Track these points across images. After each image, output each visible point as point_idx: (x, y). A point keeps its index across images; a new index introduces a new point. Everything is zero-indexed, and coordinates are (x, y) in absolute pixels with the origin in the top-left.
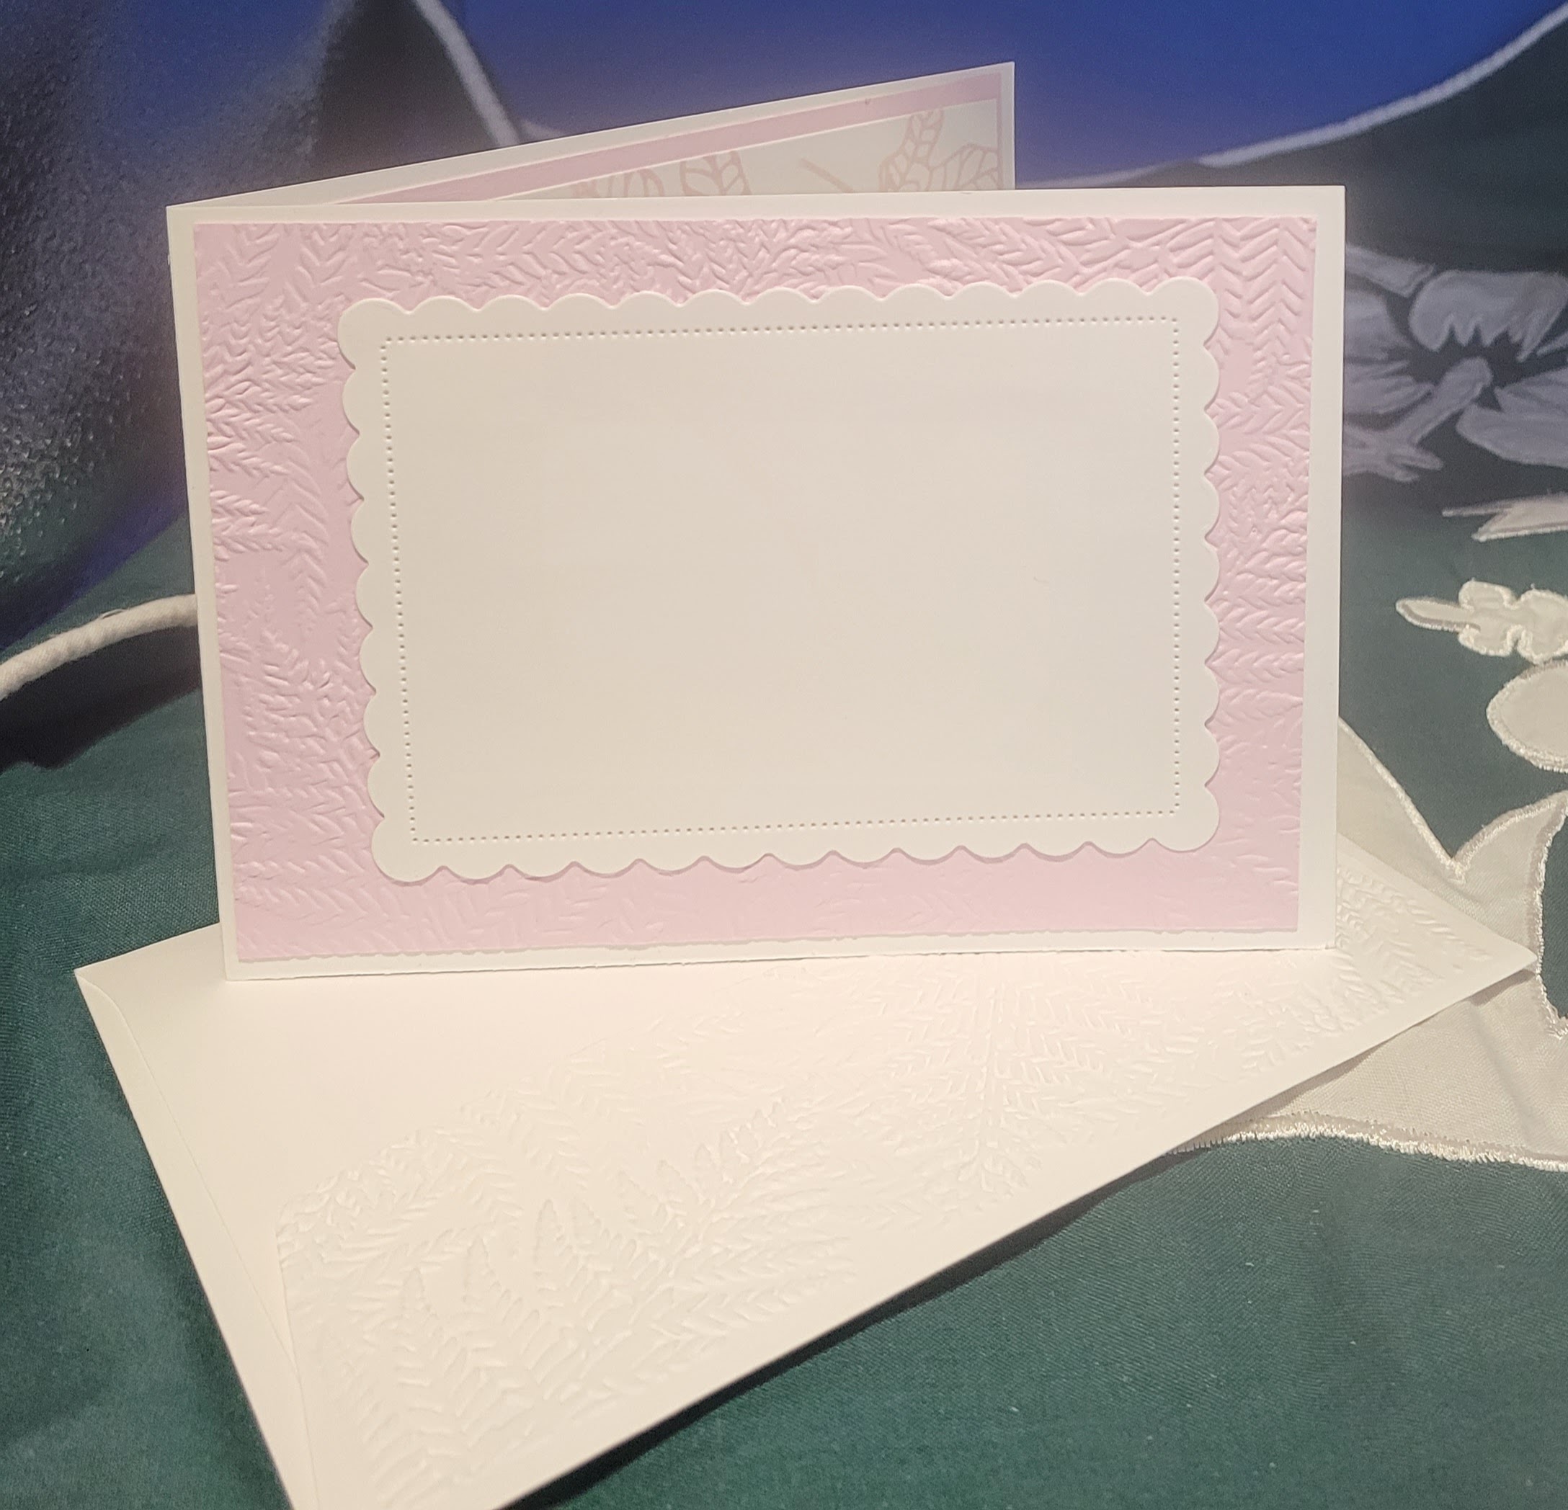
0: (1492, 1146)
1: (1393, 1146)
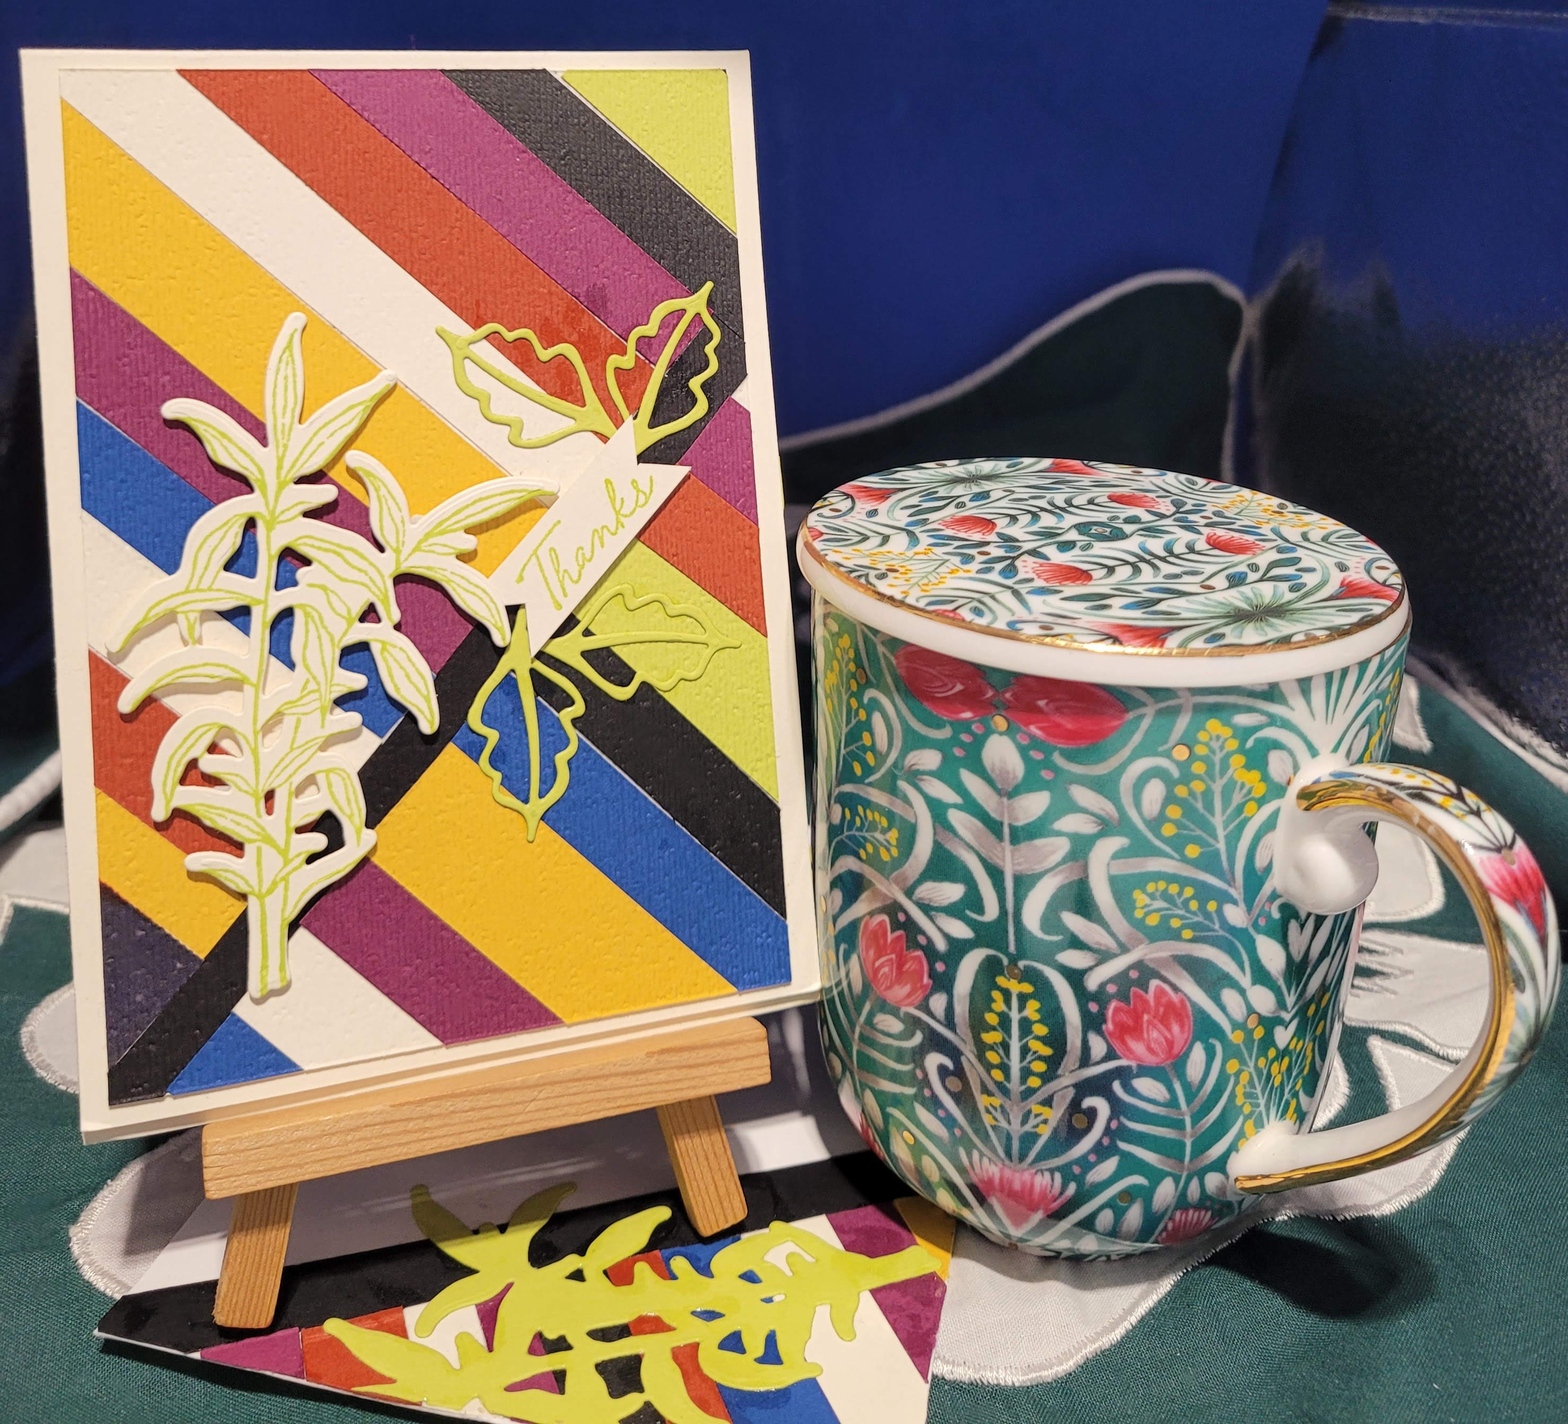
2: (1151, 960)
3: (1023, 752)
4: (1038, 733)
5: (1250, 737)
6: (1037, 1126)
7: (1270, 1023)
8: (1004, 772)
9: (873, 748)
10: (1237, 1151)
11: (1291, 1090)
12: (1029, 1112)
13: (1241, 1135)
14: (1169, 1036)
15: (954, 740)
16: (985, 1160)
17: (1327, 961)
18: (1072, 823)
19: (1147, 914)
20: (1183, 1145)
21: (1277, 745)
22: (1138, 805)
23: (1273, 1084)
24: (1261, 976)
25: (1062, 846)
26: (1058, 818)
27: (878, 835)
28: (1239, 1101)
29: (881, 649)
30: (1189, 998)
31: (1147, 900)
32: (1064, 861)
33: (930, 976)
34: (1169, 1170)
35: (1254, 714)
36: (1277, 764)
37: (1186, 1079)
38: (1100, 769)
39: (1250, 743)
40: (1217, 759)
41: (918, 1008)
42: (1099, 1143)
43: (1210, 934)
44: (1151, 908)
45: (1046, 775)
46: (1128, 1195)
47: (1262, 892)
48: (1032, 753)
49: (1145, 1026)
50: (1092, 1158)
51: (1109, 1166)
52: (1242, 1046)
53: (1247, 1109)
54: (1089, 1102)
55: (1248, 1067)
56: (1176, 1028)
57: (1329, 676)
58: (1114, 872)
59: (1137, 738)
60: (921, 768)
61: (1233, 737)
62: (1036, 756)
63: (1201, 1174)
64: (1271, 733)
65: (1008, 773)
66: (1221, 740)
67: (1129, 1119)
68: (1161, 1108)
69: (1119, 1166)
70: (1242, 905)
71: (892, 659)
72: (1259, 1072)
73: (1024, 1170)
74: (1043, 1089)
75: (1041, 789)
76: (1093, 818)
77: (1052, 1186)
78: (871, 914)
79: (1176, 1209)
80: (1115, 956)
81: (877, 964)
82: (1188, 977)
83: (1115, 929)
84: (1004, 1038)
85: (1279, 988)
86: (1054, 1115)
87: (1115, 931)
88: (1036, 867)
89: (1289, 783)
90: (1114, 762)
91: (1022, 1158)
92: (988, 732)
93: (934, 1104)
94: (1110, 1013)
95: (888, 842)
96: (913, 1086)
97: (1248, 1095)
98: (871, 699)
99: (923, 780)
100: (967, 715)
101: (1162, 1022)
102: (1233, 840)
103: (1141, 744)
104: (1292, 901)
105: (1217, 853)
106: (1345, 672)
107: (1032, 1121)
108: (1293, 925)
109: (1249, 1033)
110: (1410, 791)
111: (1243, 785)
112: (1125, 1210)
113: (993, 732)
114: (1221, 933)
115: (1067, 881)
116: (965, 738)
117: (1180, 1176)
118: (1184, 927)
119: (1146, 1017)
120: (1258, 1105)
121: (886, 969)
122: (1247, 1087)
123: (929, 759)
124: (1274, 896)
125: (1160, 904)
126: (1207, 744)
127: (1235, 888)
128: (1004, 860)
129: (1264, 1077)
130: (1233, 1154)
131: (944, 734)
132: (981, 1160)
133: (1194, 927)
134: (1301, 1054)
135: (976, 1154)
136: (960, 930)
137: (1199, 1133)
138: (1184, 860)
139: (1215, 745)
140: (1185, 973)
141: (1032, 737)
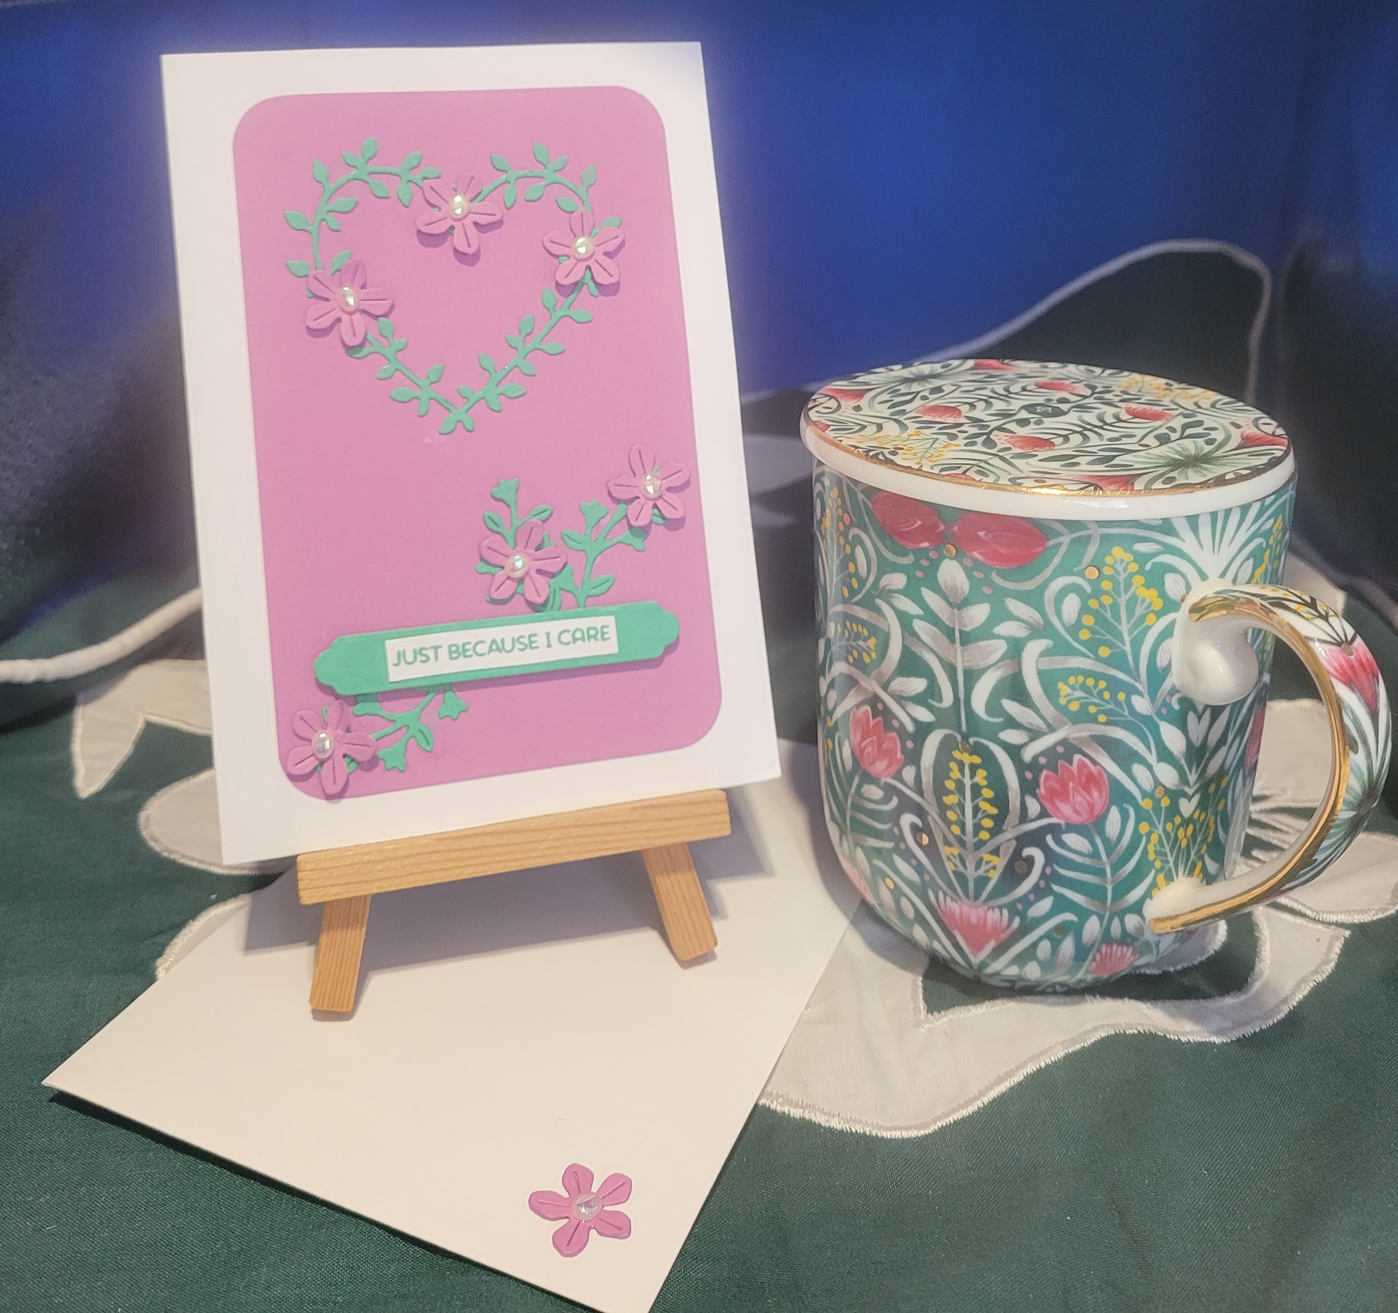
0: (855, 1121)
1: (786, 1111)
2: (1075, 739)
3: (968, 572)
4: (979, 557)
5: (1147, 562)
6: (987, 871)
7: (1175, 795)
8: (954, 588)
9: (857, 574)
10: (1151, 898)
11: (1196, 853)
12: (982, 859)
13: (1154, 885)
14: (1091, 801)
15: (916, 565)
16: (949, 899)
17: (1223, 750)
18: (1008, 629)
19: (1069, 702)
20: (1105, 890)
21: (1172, 569)
22: (1059, 614)
23: (1180, 846)
24: (1165, 755)
25: (1000, 648)
26: (997, 625)
27: (861, 643)
28: (1151, 856)
29: (860, 496)
30: (1105, 770)
31: (1069, 691)
32: (1003, 658)
33: (902, 752)
34: (1094, 909)
35: (1151, 544)
36: (1173, 585)
37: (1105, 835)
38: (1028, 586)
39: (1148, 566)
40: (1122, 577)
41: (894, 778)
42: (1037, 885)
43: (1121, 718)
44: (1074, 697)
45: (986, 590)
46: (1062, 930)
47: (1162, 688)
48: (975, 573)
49: (1071, 791)
50: (1032, 897)
51: (1045, 905)
52: (1152, 812)
53: (1158, 864)
54: (1028, 851)
55: (1158, 829)
56: (1095, 794)
57: (1214, 515)
58: (1041, 667)
59: (1056, 561)
60: (892, 587)
61: (1134, 561)
62: (979, 575)
63: (1121, 914)
64: (1167, 559)
65: (957, 589)
66: (1125, 563)
67: (1061, 867)
68: (1086, 859)
69: (1054, 905)
70: (1146, 696)
71: (869, 504)
72: (1167, 835)
73: (978, 907)
74: (993, 841)
75: (982, 602)
76: (1024, 625)
77: (1001, 920)
78: (858, 706)
79: (1101, 943)
80: (1045, 734)
81: (863, 745)
82: (1104, 753)
83: (1043, 711)
84: (959, 800)
85: (1182, 766)
86: (1000, 862)
87: (1044, 715)
88: (980, 663)
89: (1183, 600)
90: (1039, 579)
91: (977, 896)
92: (941, 558)
93: (908, 855)
94: (1042, 780)
95: (868, 647)
96: (891, 841)
97: (1160, 854)
98: (854, 536)
99: (894, 597)
100: (925, 545)
101: (1083, 788)
102: (1137, 644)
103: (1060, 565)
104: (1190, 696)
105: (1124, 654)
106: (1228, 512)
107: (984, 867)
108: (1191, 716)
109: (1157, 802)
110: (1271, 601)
111: (1144, 600)
112: (1060, 942)
113: (946, 557)
114: (1130, 718)
115: (1005, 675)
116: (924, 563)
117: (1104, 916)
118: (1100, 712)
119: (1071, 785)
120: (1168, 862)
121: (869, 749)
122: (1158, 846)
123: (898, 580)
124: (1173, 691)
125: (1079, 694)
126: (1112, 566)
127: (1140, 682)
128: (956, 658)
129: (1172, 839)
130: (1148, 901)
131: (909, 560)
132: (945, 900)
133: (1108, 713)
134: (1205, 825)
135: (941, 895)
136: (924, 715)
137: (1117, 881)
138: (1098, 659)
139: (1120, 568)
140: (1101, 750)
141: (974, 560)
